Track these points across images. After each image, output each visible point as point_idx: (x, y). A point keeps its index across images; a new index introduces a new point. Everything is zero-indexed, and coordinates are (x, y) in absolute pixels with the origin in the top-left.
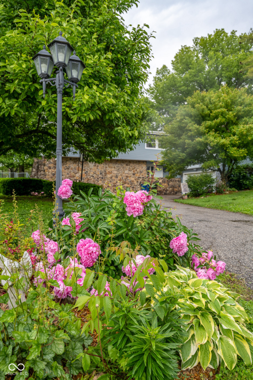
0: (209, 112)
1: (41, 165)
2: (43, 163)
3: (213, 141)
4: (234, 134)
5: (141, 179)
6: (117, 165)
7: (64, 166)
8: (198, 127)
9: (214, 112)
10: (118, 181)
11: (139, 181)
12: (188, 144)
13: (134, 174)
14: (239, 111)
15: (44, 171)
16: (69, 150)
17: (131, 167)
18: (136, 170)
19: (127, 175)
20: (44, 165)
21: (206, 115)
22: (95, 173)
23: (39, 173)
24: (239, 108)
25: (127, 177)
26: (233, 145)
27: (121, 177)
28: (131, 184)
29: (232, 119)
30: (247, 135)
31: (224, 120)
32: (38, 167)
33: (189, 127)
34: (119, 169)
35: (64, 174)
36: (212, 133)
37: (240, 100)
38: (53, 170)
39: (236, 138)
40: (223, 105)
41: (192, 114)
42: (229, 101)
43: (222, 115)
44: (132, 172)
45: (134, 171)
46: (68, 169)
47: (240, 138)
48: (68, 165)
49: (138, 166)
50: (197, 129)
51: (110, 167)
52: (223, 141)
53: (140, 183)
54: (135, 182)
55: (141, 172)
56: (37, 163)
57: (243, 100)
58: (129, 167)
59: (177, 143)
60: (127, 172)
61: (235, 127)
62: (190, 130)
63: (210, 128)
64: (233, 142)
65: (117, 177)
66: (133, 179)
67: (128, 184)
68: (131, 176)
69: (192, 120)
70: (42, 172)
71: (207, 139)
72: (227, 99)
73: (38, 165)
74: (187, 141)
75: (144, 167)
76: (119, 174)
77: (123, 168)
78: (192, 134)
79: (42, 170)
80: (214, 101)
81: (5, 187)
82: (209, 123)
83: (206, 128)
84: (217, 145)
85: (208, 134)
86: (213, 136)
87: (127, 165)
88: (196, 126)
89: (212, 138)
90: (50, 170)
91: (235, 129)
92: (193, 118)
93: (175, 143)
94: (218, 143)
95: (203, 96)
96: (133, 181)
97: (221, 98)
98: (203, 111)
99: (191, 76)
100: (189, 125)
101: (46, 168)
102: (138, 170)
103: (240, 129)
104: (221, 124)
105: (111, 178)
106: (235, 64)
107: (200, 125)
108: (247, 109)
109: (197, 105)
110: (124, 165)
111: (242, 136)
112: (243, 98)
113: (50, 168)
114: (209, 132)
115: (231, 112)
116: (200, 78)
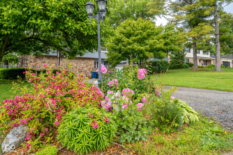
0: (133, 32)
1: (24, 60)
2: (26, 58)
3: (137, 48)
4: (147, 44)
5: (91, 69)
6: (76, 61)
7: (41, 61)
8: (128, 40)
9: (136, 32)
10: (77, 71)
11: (90, 70)
12: (123, 49)
13: (87, 66)
14: (149, 32)
15: (27, 64)
16: (50, 51)
17: (85, 62)
18: (88, 64)
19: (82, 67)
20: (27, 60)
21: (132, 33)
22: (62, 66)
23: (23, 66)
24: (149, 30)
25: (83, 68)
26: (147, 51)
27: (79, 68)
28: (85, 72)
29: (146, 36)
30: (153, 45)
31: (141, 37)
32: (22, 61)
33: (123, 39)
34: (77, 63)
35: (41, 66)
36: (136, 43)
37: (149, 26)
38: (33, 64)
39: (148, 46)
40: (141, 28)
41: (125, 32)
42: (144, 26)
43: (140, 34)
44: (86, 65)
45: (87, 64)
46: (44, 62)
47: (150, 46)
48: (44, 60)
49: (89, 61)
50: (128, 41)
51: (71, 62)
52: (142, 48)
53: (91, 71)
54: (88, 71)
55: (91, 65)
56: (22, 58)
57: (151, 26)
58: (84, 62)
59: (116, 48)
60: (82, 65)
61: (147, 40)
62: (124, 41)
63: (134, 41)
64: (147, 49)
65: (76, 68)
66: (86, 69)
67: (83, 72)
68: (85, 68)
69: (125, 36)
70: (25, 65)
71: (133, 46)
72: (142, 25)
73: (23, 60)
74: (122, 47)
75: (93, 62)
76: (78, 66)
77: (80, 62)
78: (125, 44)
79: (25, 64)
80: (136, 26)
81: (5, 74)
82: (134, 38)
83: (133, 41)
84: (138, 50)
85: (134, 44)
86: (136, 45)
87: (82, 60)
88: (127, 39)
89: (136, 46)
90: (31, 64)
91: (147, 42)
92: (125, 35)
93: (115, 49)
94: (139, 49)
95: (129, 23)
96: (86, 70)
97: (139, 25)
98: (130, 31)
99: (117, 10)
100: (123, 38)
101: (28, 62)
102: (89, 64)
103: (150, 42)
104: (140, 38)
105: (73, 68)
106: (141, 5)
107: (129, 39)
108: (152, 31)
109: (127, 28)
110: (81, 61)
111: (151, 46)
112: (150, 25)
113: (31, 62)
114: (134, 43)
115: (145, 33)
116: (123, 11)
